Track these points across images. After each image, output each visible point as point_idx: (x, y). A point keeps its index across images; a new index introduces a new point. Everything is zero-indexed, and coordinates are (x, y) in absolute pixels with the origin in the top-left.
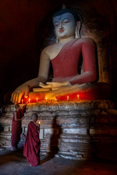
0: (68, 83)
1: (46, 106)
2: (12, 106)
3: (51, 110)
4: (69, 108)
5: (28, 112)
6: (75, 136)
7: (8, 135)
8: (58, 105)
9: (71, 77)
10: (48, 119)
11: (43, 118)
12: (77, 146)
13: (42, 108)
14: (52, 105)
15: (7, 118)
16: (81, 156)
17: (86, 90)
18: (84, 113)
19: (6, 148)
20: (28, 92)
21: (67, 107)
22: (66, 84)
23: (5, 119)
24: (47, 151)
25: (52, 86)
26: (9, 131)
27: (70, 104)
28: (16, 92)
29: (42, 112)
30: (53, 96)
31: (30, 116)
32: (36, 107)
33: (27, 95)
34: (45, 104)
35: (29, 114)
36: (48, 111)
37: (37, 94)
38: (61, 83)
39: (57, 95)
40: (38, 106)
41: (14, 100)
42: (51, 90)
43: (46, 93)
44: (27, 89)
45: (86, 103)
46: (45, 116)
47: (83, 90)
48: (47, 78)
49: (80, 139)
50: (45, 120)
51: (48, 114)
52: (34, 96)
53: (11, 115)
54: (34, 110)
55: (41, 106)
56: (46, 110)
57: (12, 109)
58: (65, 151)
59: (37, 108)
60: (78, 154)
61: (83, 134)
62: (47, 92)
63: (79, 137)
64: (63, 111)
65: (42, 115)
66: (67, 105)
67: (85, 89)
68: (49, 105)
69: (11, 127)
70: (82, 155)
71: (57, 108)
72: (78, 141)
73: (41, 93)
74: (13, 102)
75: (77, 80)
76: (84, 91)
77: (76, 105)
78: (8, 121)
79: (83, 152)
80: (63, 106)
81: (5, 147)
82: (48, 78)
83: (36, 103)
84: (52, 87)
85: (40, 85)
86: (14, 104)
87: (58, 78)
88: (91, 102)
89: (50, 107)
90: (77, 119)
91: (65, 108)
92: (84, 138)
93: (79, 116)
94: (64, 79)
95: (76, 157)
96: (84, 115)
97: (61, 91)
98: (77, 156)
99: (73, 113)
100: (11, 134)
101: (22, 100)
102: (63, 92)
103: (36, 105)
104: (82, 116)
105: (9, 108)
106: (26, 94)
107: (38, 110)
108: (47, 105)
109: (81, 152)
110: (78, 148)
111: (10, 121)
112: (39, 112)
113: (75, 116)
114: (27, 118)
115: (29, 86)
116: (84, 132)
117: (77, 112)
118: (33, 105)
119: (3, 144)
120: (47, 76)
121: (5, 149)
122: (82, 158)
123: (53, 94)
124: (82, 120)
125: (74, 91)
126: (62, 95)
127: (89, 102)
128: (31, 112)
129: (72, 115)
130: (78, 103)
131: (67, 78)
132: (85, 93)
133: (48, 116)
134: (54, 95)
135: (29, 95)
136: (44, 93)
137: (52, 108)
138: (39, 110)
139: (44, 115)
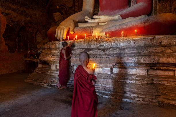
0: (119, 17)
1: (96, 43)
2: (58, 43)
3: (102, 47)
4: (125, 45)
5: (75, 49)
6: (132, 77)
7: (56, 73)
8: (110, 42)
9: (121, 10)
10: (100, 58)
11: (94, 57)
12: (135, 88)
13: (91, 45)
14: (104, 41)
15: (53, 56)
16: (141, 100)
17: (147, 24)
18: (144, 51)
19: (55, 86)
20: (73, 27)
21: (122, 44)
22: (117, 17)
23: (51, 56)
24: (99, 91)
25: (100, 20)
26: (56, 69)
27: (126, 40)
28: (60, 27)
29: (92, 49)
30: (102, 32)
31: (78, 53)
32: (85, 43)
33: (73, 31)
34: (95, 41)
35: (77, 51)
36: (99, 48)
37: (84, 29)
38: (111, 16)
39: (107, 31)
40: (87, 43)
41: (59, 36)
42: (99, 25)
43: (94, 29)
44: (72, 24)
45: (146, 39)
46: (96, 54)
47: (141, 23)
48: (92, 12)
49: (138, 80)
50: (97, 59)
51: (99, 52)
52: (81, 31)
53: (57, 52)
54: (82, 47)
55: (90, 43)
56: (96, 47)
57: (57, 46)
58: (120, 93)
59: (86, 45)
60: (138, 97)
61: (141, 74)
62: (95, 27)
63: (137, 78)
64: (117, 49)
65: (93, 53)
66: (122, 41)
67: (144, 22)
68: (100, 41)
69: (58, 65)
70: (143, 98)
71: (109, 45)
72: (136, 82)
73: (88, 28)
74: (58, 38)
75: (129, 12)
76: (142, 25)
77: (134, 41)
78: (55, 58)
79: (143, 95)
80: (117, 43)
81: (54, 84)
82: (94, 11)
83: (84, 40)
84: (100, 22)
85: (86, 20)
86: (59, 40)
87: (105, 11)
88: (153, 38)
89: (102, 43)
90: (136, 58)
91: (119, 45)
92: (144, 79)
93: (139, 54)
94: (112, 12)
95: (135, 100)
96: (145, 53)
97: (110, 26)
98: (137, 99)
99: (130, 51)
100: (58, 72)
101: (68, 37)
102: (115, 27)
103: (84, 41)
104: (142, 54)
105: (54, 44)
106: (71, 29)
107: (86, 47)
108: (98, 42)
109: (142, 94)
110: (136, 90)
111: (56, 58)
112: (89, 50)
113: (133, 55)
114: (76, 56)
115: (74, 21)
116: (143, 72)
117: (135, 50)
118: (81, 41)
119: (52, 82)
120: (92, 9)
121: (54, 88)
122: (142, 102)
123: (101, 29)
124: (143, 60)
125: (130, 25)
126: (113, 30)
127: (150, 38)
128: (79, 49)
129: (129, 54)
130: (137, 39)
131: (116, 11)
132: (144, 27)
133: (100, 55)
134: (103, 30)
135: (75, 31)
136: (92, 28)
137: (104, 45)
138: (88, 48)
139: (94, 53)
